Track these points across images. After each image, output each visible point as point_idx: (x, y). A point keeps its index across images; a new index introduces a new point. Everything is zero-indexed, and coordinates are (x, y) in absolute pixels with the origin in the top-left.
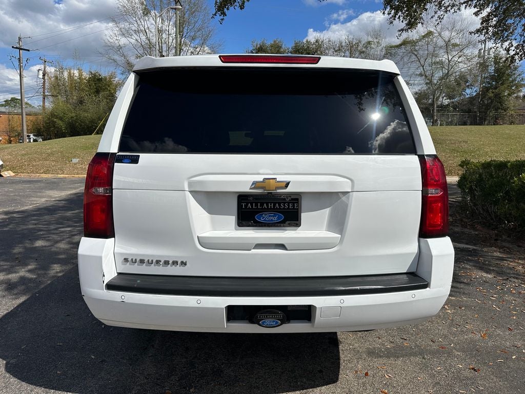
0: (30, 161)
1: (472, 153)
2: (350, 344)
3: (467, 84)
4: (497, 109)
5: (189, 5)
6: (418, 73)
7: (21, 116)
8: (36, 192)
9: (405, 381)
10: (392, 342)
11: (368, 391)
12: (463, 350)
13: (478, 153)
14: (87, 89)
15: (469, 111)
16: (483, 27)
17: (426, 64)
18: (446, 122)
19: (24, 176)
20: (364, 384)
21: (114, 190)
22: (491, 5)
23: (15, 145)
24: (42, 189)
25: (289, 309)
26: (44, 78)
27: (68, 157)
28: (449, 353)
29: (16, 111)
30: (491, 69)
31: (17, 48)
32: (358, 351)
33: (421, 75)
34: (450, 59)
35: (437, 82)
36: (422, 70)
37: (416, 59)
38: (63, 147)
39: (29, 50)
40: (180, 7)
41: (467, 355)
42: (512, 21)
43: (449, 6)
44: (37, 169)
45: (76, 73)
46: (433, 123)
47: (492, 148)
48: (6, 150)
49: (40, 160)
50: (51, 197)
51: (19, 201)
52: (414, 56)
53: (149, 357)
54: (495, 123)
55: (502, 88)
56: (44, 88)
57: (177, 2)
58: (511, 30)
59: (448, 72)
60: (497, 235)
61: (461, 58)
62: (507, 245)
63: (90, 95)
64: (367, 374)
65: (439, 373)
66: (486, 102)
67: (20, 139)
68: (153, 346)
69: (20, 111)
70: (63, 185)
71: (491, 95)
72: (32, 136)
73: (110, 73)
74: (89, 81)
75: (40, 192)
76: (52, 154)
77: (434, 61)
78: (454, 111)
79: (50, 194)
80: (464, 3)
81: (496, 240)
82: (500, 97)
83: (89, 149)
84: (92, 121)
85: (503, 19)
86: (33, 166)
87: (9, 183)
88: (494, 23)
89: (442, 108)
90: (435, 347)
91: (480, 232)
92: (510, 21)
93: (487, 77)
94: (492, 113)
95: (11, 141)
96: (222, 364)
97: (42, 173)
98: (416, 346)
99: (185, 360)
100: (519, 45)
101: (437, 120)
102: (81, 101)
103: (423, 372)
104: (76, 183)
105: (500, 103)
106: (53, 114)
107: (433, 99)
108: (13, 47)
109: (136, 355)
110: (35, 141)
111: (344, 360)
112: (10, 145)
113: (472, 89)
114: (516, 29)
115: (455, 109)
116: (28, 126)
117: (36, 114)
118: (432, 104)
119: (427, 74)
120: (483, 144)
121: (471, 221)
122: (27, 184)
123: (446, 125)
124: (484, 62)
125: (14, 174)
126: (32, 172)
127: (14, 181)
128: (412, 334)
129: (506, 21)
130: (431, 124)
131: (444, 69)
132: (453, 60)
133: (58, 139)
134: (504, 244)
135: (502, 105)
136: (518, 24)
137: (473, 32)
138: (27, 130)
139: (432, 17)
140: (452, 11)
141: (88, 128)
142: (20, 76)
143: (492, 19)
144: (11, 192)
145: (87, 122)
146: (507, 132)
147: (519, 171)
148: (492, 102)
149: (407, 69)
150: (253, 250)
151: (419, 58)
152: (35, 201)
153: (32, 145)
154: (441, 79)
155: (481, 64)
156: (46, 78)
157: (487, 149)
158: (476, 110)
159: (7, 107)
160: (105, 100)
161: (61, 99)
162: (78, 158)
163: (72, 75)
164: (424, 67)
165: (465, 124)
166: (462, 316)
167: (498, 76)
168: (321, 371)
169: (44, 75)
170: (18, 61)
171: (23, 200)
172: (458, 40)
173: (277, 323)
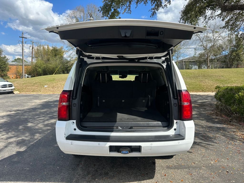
0: (26, 86)
1: (225, 81)
2: (160, 164)
3: (223, 49)
4: (238, 61)
5: (96, 17)
6: (200, 45)
7: (22, 67)
8: (29, 100)
9: (180, 178)
10: (177, 163)
11: (165, 181)
12: (206, 167)
13: (228, 81)
14: (51, 54)
15: (225, 62)
16: (226, 25)
17: (204, 41)
18: (214, 67)
19: (23, 93)
20: (164, 179)
22: (229, 16)
23: (19, 79)
24: (32, 99)
25: (132, 147)
26: (32, 50)
27: (43, 85)
28: (200, 168)
29: (19, 64)
30: (234, 43)
31: (21, 37)
32: (163, 167)
33: (201, 46)
34: (215, 38)
35: (209, 49)
36: (202, 43)
37: (199, 39)
38: (40, 80)
39: (26, 38)
40: (92, 19)
41: (207, 169)
42: (239, 23)
43: (210, 17)
44: (29, 90)
45: (46, 47)
46: (207, 67)
47: (235, 79)
48: (15, 82)
49: (30, 86)
50: (36, 103)
51: (22, 105)
52: (198, 37)
53: (80, 168)
54: (237, 67)
55: (239, 51)
56: (32, 54)
57: (91, 17)
58: (239, 27)
59: (214, 44)
60: (231, 119)
61: (220, 38)
62: (235, 124)
63: (52, 57)
64: (165, 175)
65: (194, 175)
66: (232, 58)
67: (21, 77)
68: (81, 164)
69: (22, 64)
70: (41, 97)
71: (234, 54)
72: (26, 75)
73: (61, 47)
74: (52, 50)
75: (31, 101)
76: (36, 83)
77: (207, 39)
78: (217, 62)
79: (35, 102)
80: (217, 16)
81: (230, 122)
82: (239, 55)
83: (52, 81)
84: (53, 69)
85: (235, 22)
86: (27, 89)
87: (18, 97)
88: (231, 24)
89: (212, 60)
90: (194, 165)
91: (224, 118)
92: (238, 23)
93: (232, 46)
94: (236, 63)
95: (17, 77)
96: (108, 171)
97: (31, 92)
98: (187, 165)
99: (94, 169)
100: (242, 33)
101: (209, 66)
102: (48, 60)
103: (188, 175)
104: (46, 97)
105: (239, 58)
106: (36, 66)
107: (208, 56)
108: (20, 37)
109: (75, 167)
110: (28, 77)
111: (157, 170)
112: (17, 79)
113: (225, 51)
114: (241, 27)
115: (218, 61)
116: (25, 71)
117: (29, 65)
118: (207, 59)
119: (204, 45)
120: (231, 77)
121: (220, 113)
122: (24, 97)
123: (214, 68)
124: (231, 39)
125: (19, 92)
126: (27, 91)
127: (20, 96)
128: (186, 161)
129: (236, 23)
130: (207, 68)
131: (212, 43)
132: (216, 38)
133: (38, 77)
134: (234, 123)
135: (240, 59)
136: (242, 24)
137: (222, 28)
138: (25, 72)
139: (203, 22)
140: (212, 19)
141: (51, 71)
142: (22, 49)
143: (230, 22)
144: (19, 101)
145: (51, 69)
146: (242, 71)
147: (239, 91)
148: (235, 57)
149: (195, 43)
151: (200, 38)
152: (29, 104)
153: (27, 80)
154: (211, 47)
155: (229, 40)
156: (33, 50)
157: (233, 79)
158: (228, 61)
159: (15, 62)
160: (59, 59)
161: (40, 58)
162: (47, 85)
163: (44, 48)
164: (203, 42)
165: (223, 68)
166: (208, 153)
167: (238, 45)
168: (147, 174)
169: (32, 48)
170: (21, 43)
171: (24, 104)
172: (218, 30)
173: (127, 152)
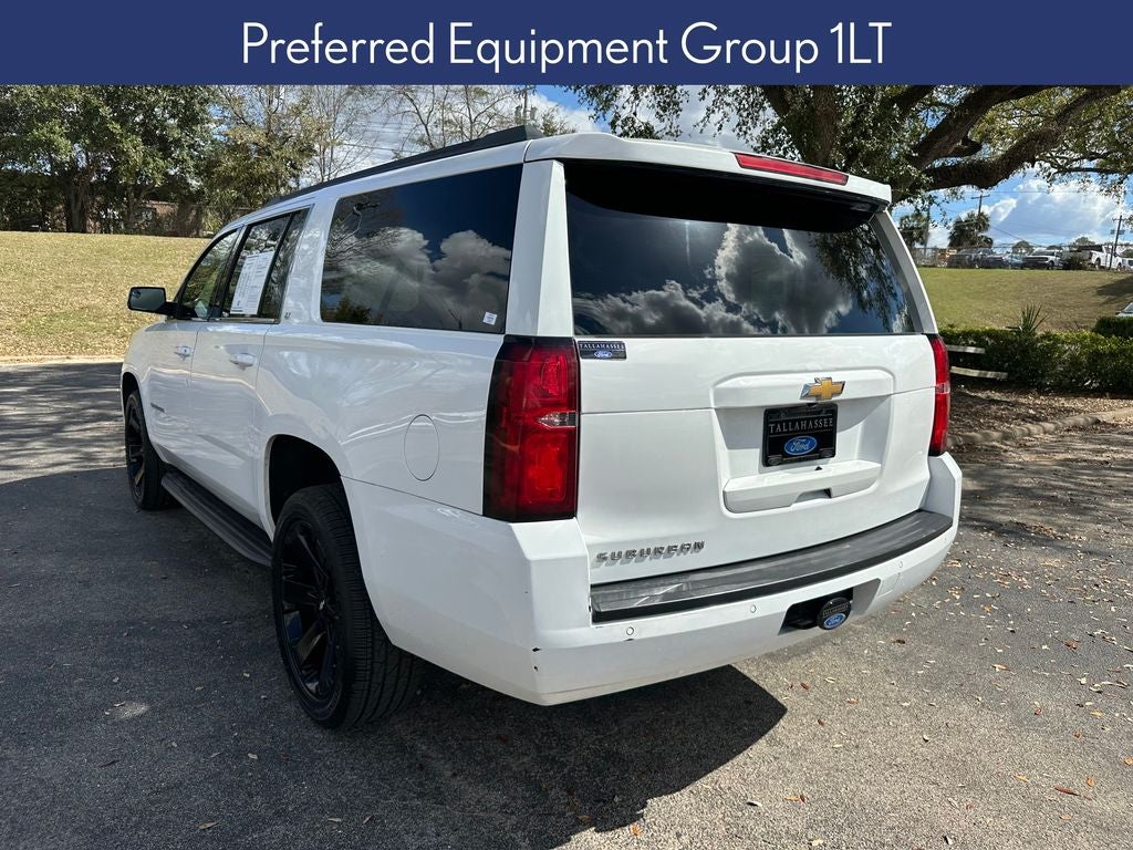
6: (416, 138)
21: (582, 416)
34: (473, 118)
36: (424, 132)
52: (408, 102)
61: (492, 120)
150: (794, 505)
173: (841, 618)
